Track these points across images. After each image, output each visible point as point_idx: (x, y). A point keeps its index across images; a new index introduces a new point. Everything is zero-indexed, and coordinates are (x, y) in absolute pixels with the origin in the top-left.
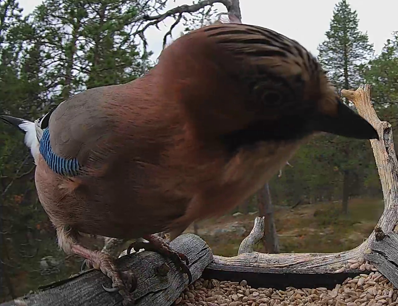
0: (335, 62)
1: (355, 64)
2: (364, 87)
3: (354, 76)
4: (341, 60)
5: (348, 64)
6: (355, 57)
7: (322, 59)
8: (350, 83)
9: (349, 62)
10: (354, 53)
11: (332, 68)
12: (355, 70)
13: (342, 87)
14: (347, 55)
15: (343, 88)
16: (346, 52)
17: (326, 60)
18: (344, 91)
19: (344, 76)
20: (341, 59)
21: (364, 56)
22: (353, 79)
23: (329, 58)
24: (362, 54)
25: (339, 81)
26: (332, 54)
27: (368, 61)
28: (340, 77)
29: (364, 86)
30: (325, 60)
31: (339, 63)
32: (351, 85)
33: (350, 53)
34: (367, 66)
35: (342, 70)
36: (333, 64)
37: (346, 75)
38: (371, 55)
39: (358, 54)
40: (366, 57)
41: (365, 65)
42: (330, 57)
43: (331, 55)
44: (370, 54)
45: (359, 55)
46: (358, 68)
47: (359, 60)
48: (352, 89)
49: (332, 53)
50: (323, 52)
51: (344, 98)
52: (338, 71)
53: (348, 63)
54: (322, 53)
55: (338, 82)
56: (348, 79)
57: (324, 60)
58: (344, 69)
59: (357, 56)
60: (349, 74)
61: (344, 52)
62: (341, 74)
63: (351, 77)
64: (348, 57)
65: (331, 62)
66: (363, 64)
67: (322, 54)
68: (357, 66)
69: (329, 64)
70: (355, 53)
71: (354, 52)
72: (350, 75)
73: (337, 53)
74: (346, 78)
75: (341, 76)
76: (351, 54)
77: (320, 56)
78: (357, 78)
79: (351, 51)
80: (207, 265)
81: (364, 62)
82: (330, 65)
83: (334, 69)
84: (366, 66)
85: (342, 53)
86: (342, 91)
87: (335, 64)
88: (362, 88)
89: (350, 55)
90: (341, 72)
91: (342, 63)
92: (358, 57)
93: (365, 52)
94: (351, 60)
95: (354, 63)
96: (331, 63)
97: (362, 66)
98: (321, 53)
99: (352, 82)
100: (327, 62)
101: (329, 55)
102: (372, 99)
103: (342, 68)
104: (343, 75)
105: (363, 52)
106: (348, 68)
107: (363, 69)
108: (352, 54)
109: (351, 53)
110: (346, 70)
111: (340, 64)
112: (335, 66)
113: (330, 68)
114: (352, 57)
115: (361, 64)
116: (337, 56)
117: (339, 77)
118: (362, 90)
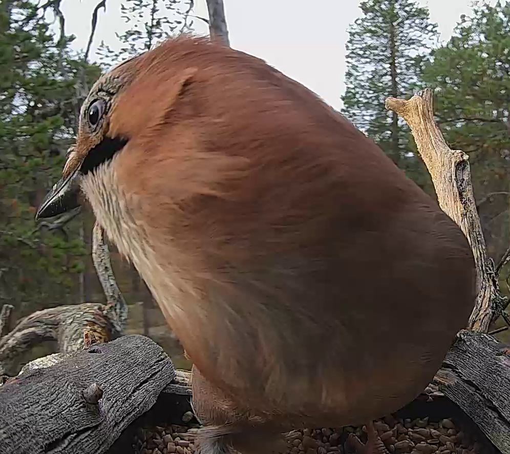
0: (376, 52)
1: (408, 56)
2: (423, 94)
3: (405, 75)
4: (384, 49)
5: (396, 56)
6: (407, 43)
7: (354, 48)
8: (399, 86)
9: (398, 51)
10: (406, 37)
11: (371, 61)
12: (409, 65)
13: (386, 94)
14: (395, 40)
15: (388, 96)
16: (393, 35)
17: (361, 49)
18: (390, 100)
19: (391, 75)
20: (384, 47)
21: (423, 43)
22: (405, 80)
23: (364, 45)
24: (420, 39)
25: (382, 83)
26: (370, 39)
27: (429, 51)
28: (384, 77)
29: (423, 92)
30: (359, 48)
31: (381, 53)
32: (402, 90)
33: (399, 38)
34: (428, 60)
35: (387, 66)
36: (372, 55)
37: (394, 75)
38: (435, 41)
39: (413, 38)
40: (425, 44)
41: (425, 56)
42: (366, 43)
43: (369, 41)
44: (433, 39)
45: (414, 41)
46: (413, 62)
47: (414, 48)
48: (403, 97)
49: (370, 37)
50: (356, 36)
51: (390, 112)
52: (381, 68)
53: (397, 54)
54: (354, 37)
55: (381, 85)
56: (397, 79)
57: (356, 48)
58: (390, 64)
59: (411, 41)
60: (398, 71)
61: (389, 35)
62: (385, 71)
63: (402, 77)
64: (396, 44)
65: (368, 53)
66: (422, 55)
67: (353, 40)
68: (412, 59)
69: (365, 56)
70: (409, 38)
71: (406, 35)
72: (401, 74)
73: (379, 36)
74: (392, 78)
75: (386, 74)
76: (401, 39)
77: (350, 42)
78: (412, 78)
79: (401, 35)
80: (165, 386)
81: (422, 51)
82: (367, 58)
83: (373, 64)
84: (425, 59)
85: (386, 37)
86: (386, 100)
87: (374, 55)
88: (421, 95)
89: (400, 41)
90: (384, 68)
91: (385, 53)
92: (413, 43)
93: (424, 36)
94: (400, 48)
95: (406, 53)
96: (370, 55)
97: (419, 59)
98: (352, 38)
99: (403, 84)
100: (361, 52)
101: (365, 41)
102: (436, 113)
103: (387, 62)
104: (389, 73)
105: (421, 36)
106: (396, 61)
107: (422, 64)
108: (403, 38)
109: (402, 36)
110: (393, 65)
111: (383, 55)
112: (376, 59)
113: (367, 62)
114: (402, 43)
115: (417, 56)
116: (378, 42)
117: (382, 76)
118: (420, 98)
